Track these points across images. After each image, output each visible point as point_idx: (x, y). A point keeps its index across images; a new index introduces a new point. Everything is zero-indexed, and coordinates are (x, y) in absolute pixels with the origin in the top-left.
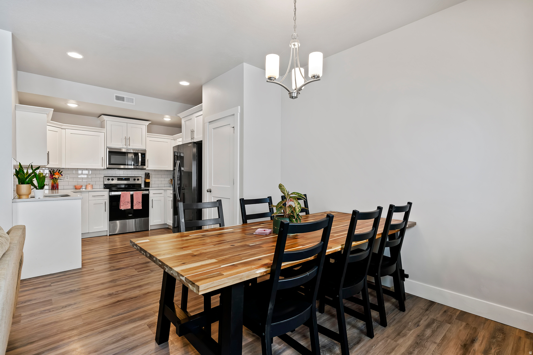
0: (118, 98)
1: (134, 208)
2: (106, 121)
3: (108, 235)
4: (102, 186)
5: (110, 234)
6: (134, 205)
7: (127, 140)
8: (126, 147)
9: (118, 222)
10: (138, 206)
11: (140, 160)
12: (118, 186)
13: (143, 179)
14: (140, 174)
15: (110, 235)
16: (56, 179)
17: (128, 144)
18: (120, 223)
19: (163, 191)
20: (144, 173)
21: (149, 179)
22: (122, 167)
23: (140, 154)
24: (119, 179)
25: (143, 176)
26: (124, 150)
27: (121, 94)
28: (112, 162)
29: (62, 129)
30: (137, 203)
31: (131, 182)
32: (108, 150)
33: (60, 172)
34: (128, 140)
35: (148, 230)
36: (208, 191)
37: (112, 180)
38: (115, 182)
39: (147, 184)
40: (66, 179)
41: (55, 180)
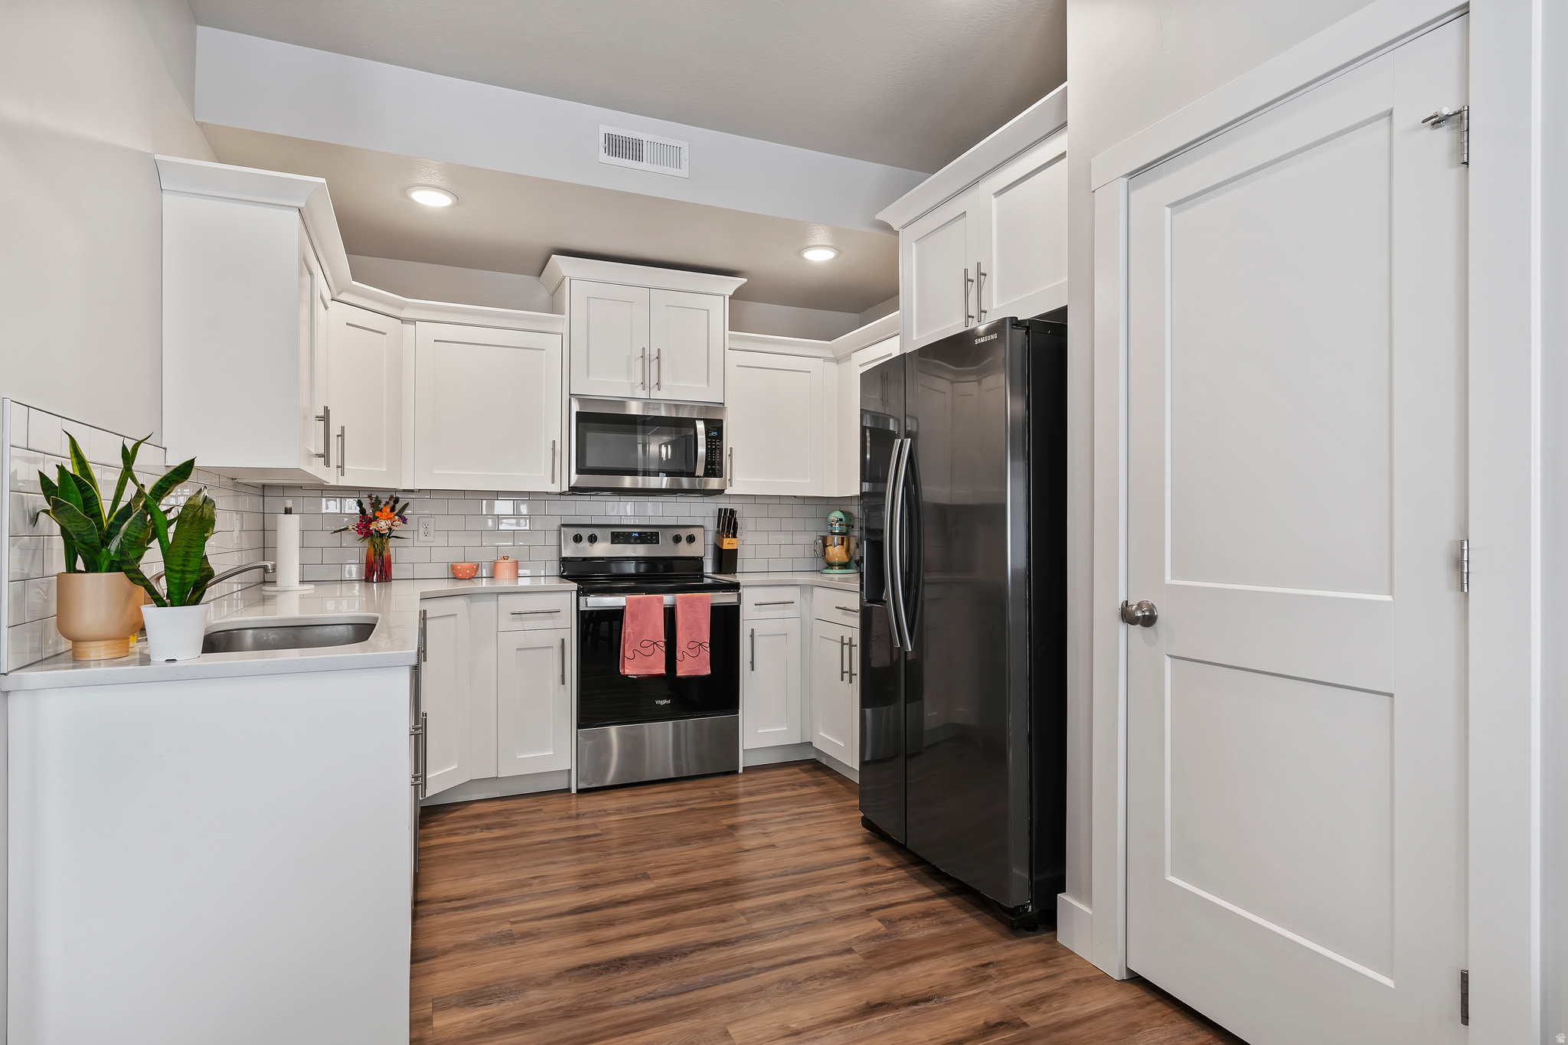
0: (617, 146)
1: (680, 673)
2: (567, 280)
3: (574, 791)
4: (554, 568)
5: (582, 786)
6: (679, 655)
7: (651, 361)
8: (644, 395)
9: (613, 731)
10: (694, 663)
11: (702, 450)
12: (614, 569)
13: (710, 538)
14: (700, 513)
15: (579, 791)
16: (382, 536)
17: (654, 381)
18: (623, 738)
19: (796, 591)
20: (714, 513)
21: (734, 536)
22: (627, 482)
23: (700, 426)
24: (620, 537)
25: (711, 525)
26: (634, 409)
27: (629, 126)
28: (590, 463)
29: (403, 321)
30: (692, 645)
31: (664, 549)
32: (576, 407)
33: (398, 507)
34: (654, 364)
35: (736, 772)
36: (1127, 616)
37: (593, 539)
38: (603, 549)
39: (726, 560)
40: (422, 537)
41: (378, 541)
